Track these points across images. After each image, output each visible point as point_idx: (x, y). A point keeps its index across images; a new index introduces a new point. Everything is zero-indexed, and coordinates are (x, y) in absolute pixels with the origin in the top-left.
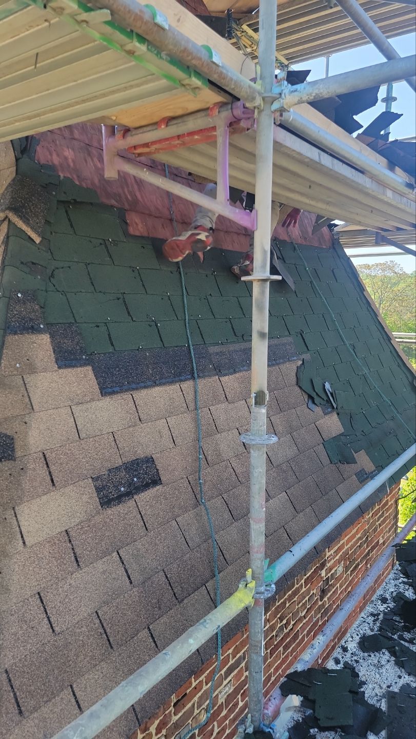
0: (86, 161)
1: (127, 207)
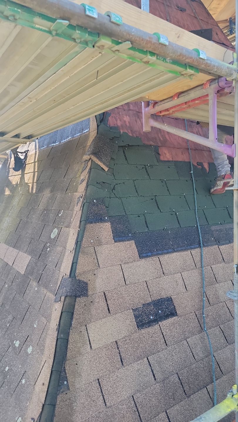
0: (136, 121)
1: (160, 144)
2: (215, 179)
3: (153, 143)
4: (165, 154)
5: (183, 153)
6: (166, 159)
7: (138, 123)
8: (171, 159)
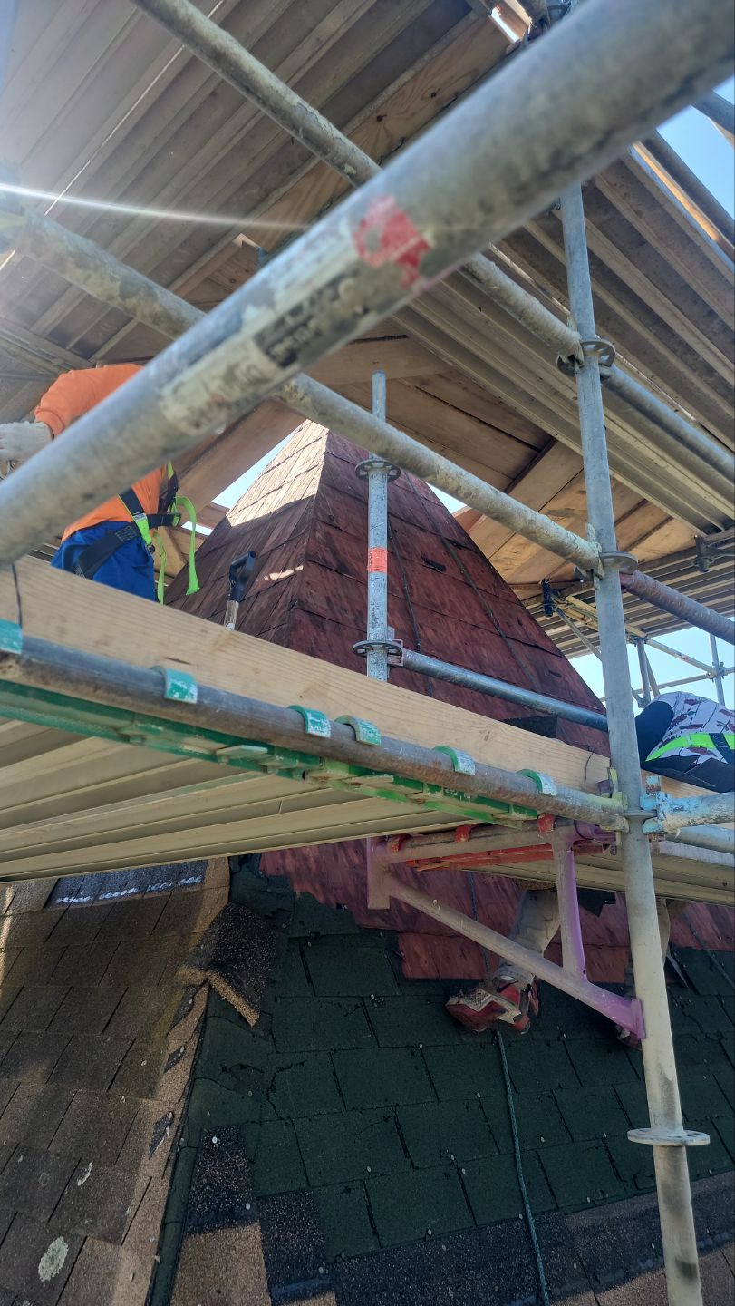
0: (336, 857)
1: (401, 926)
2: (559, 1039)
3: (383, 924)
4: (417, 957)
5: (466, 950)
6: (420, 975)
7: (340, 860)
8: (433, 974)
